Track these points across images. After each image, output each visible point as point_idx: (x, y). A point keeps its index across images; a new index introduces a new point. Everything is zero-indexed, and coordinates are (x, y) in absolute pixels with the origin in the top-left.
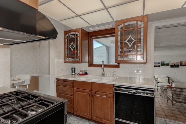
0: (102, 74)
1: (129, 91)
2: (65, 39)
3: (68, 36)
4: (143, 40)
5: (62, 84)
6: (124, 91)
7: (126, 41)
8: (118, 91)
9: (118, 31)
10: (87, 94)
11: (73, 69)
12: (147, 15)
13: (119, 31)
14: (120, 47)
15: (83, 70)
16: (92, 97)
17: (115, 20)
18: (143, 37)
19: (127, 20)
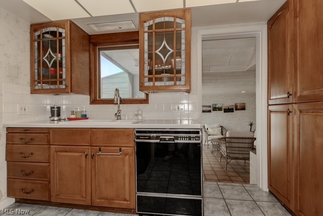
0: (116, 114)
1: (161, 137)
2: (32, 41)
3: (39, 36)
4: (184, 51)
5: (21, 139)
6: (152, 139)
7: (157, 52)
8: (141, 139)
9: (144, 32)
10: (81, 154)
11: (56, 109)
12: (189, 9)
13: (146, 32)
14: (147, 62)
15: (79, 110)
16: (92, 158)
17: (139, 11)
18: (184, 46)
19: (158, 14)
